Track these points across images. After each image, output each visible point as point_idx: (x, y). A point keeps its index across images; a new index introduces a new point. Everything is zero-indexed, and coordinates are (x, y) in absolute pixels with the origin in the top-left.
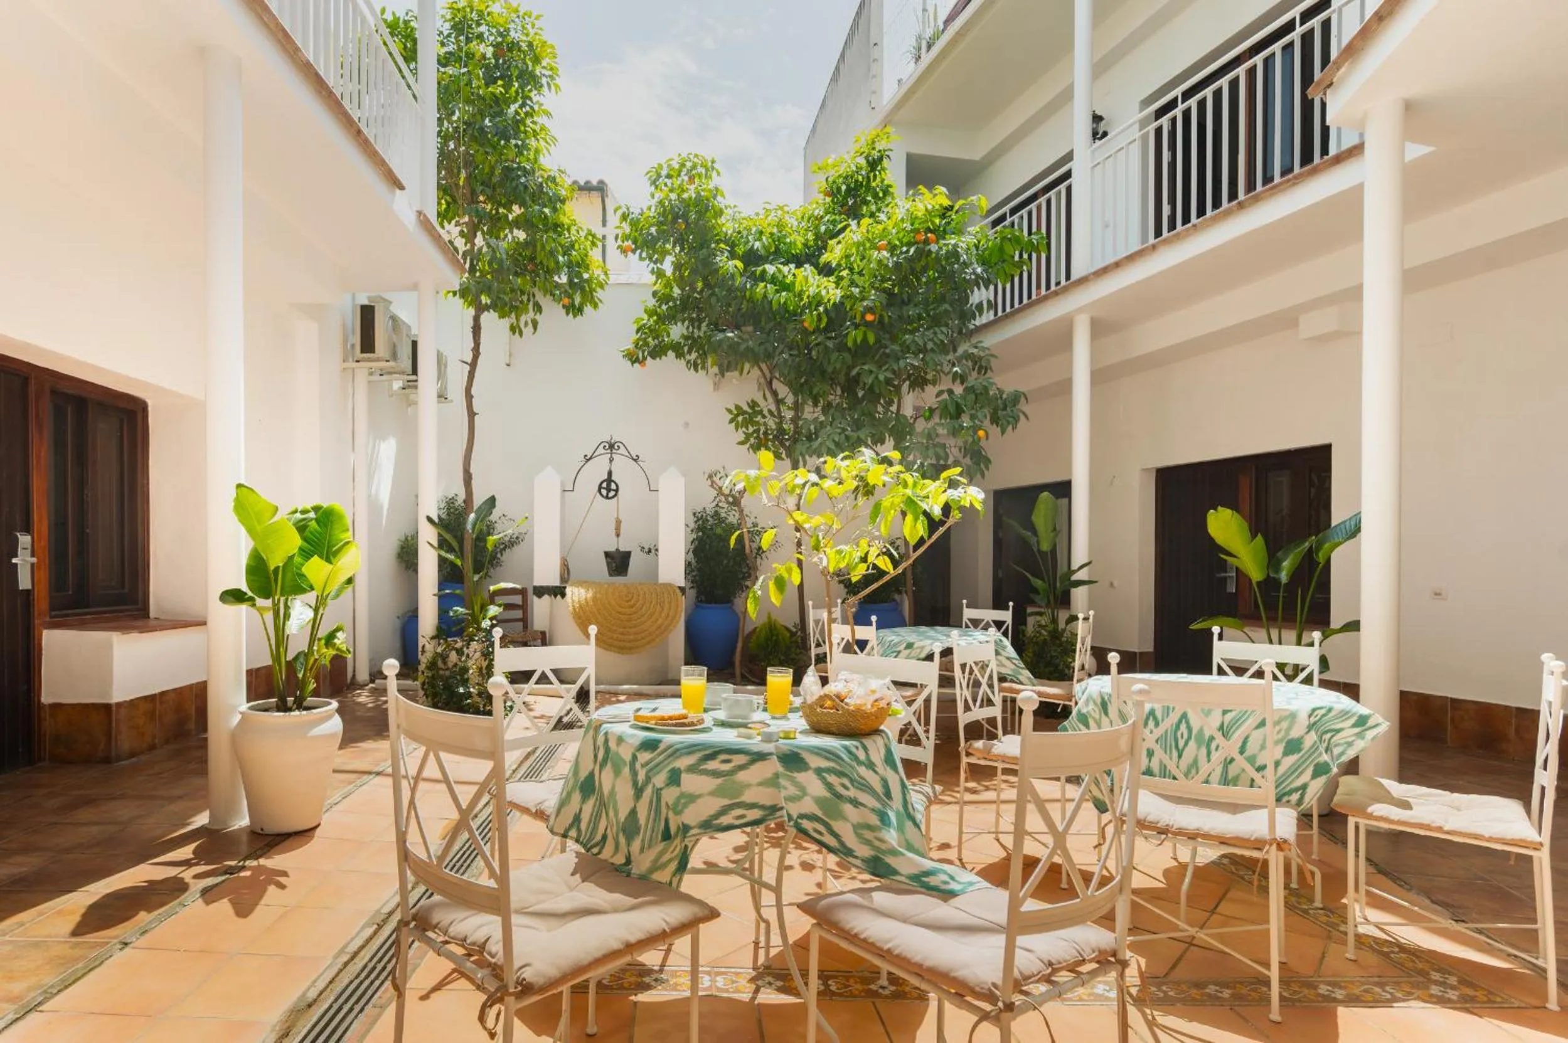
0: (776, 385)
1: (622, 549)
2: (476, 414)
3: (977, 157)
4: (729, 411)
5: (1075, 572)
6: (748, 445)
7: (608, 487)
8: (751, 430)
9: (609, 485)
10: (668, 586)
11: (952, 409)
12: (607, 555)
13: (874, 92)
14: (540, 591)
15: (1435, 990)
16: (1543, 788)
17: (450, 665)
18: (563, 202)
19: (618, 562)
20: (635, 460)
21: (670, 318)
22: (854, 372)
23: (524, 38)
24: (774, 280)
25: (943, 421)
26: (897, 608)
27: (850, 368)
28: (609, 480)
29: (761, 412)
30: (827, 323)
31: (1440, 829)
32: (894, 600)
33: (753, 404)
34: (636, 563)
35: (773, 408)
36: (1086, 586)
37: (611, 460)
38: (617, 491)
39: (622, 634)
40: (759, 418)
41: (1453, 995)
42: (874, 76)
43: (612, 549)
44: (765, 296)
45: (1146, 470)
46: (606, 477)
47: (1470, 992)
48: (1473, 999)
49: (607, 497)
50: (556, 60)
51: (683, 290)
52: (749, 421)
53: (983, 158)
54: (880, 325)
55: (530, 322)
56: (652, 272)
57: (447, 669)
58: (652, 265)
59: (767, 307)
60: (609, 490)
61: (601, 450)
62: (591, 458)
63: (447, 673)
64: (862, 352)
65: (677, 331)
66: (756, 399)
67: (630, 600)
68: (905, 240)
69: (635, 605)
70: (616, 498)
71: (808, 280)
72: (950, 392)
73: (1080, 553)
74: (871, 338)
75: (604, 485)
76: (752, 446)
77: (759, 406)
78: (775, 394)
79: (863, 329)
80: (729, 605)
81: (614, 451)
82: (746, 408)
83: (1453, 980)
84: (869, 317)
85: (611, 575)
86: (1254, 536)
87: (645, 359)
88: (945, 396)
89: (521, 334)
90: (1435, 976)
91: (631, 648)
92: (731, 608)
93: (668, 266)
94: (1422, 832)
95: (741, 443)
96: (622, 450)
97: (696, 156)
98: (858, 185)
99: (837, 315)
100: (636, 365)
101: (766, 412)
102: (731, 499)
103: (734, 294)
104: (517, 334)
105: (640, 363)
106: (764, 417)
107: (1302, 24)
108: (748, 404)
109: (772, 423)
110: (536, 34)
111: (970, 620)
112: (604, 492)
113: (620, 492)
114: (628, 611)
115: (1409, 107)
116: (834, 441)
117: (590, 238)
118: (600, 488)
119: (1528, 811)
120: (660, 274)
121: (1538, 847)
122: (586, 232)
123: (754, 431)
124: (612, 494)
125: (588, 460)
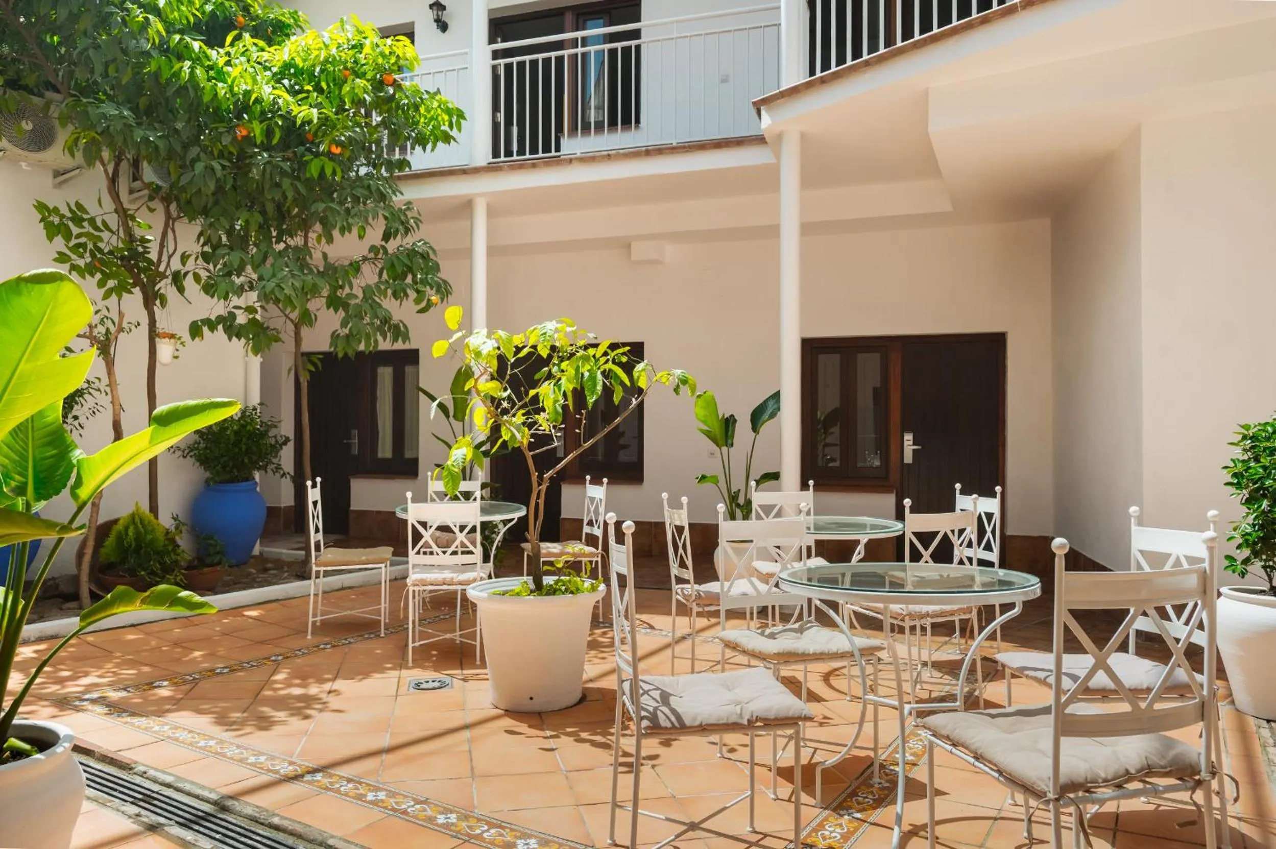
11: (399, 269)
74: (339, 175)
79: (326, 160)
84: (335, 149)
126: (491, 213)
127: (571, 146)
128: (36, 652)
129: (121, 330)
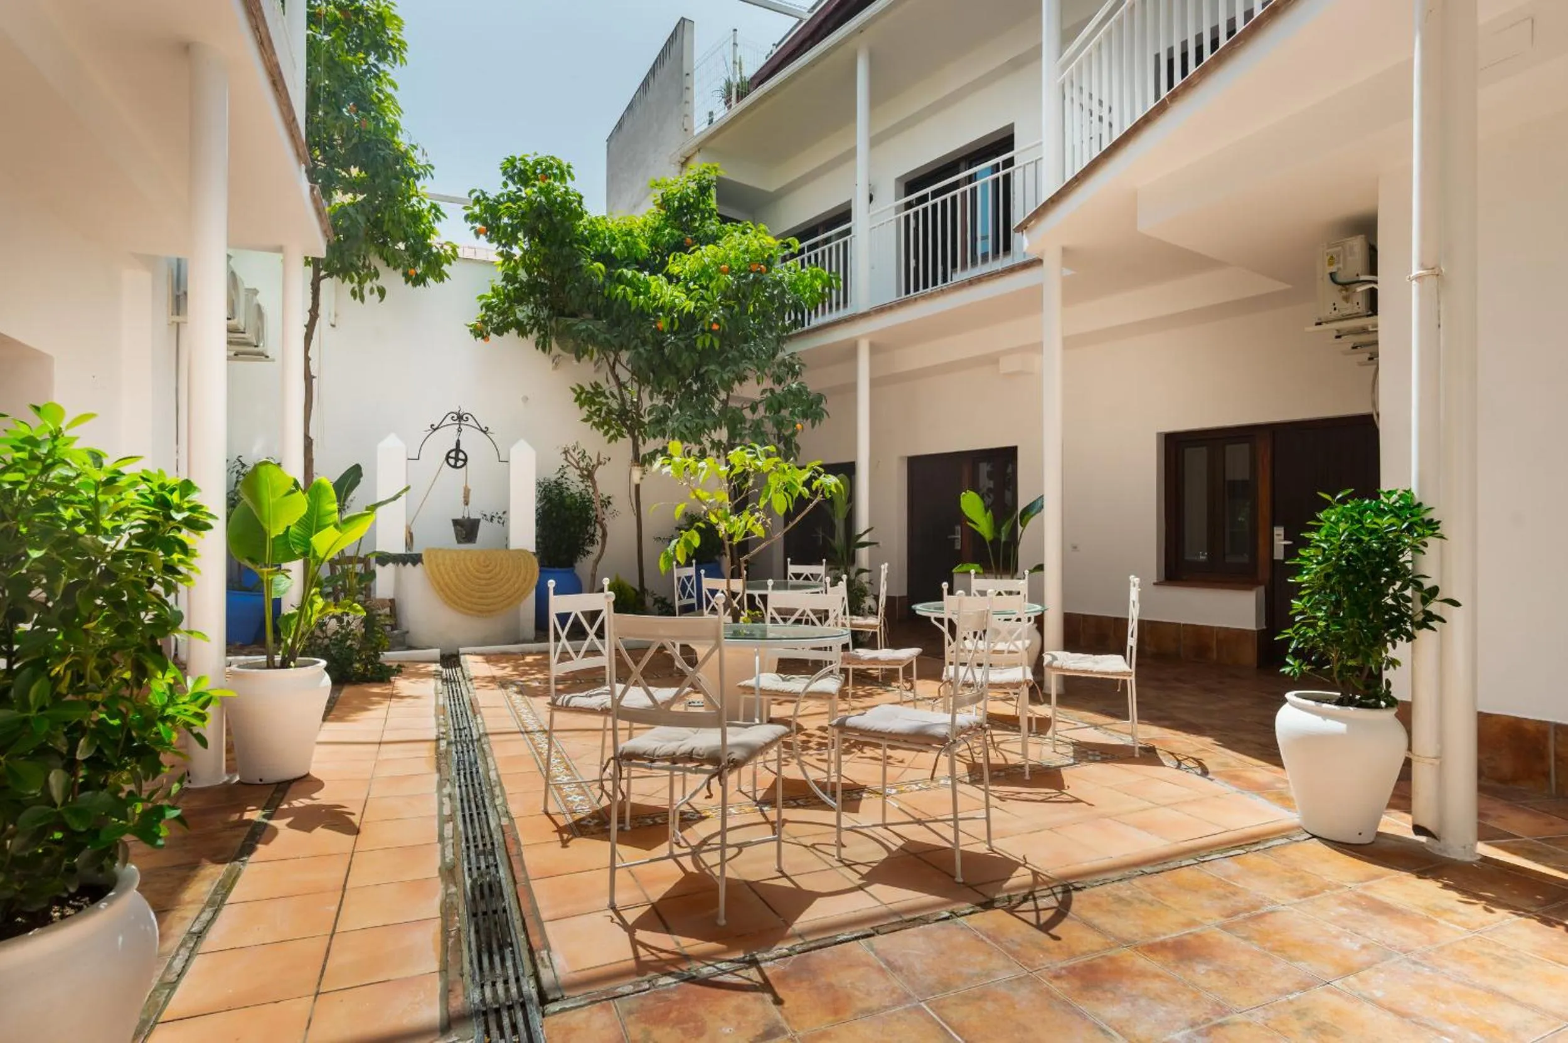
0: (619, 369)
1: (472, 517)
2: (314, 377)
3: (772, 188)
4: (574, 390)
5: (861, 536)
6: (591, 423)
7: (456, 457)
8: (593, 408)
9: (457, 455)
10: (521, 552)
11: (776, 406)
12: (456, 522)
13: (686, 116)
14: (384, 559)
15: (1091, 758)
16: (1131, 647)
17: (329, 633)
18: (417, 177)
19: (466, 530)
20: (485, 432)
21: (518, 298)
22: (702, 371)
23: (375, 8)
24: (630, 283)
25: (768, 414)
26: (718, 565)
27: (700, 366)
28: (458, 449)
29: (603, 394)
30: (679, 326)
31: (1091, 672)
32: (716, 561)
33: (595, 387)
34: (485, 530)
35: (616, 392)
36: (867, 548)
37: (460, 430)
38: (465, 461)
39: (480, 598)
40: (602, 399)
41: (1098, 758)
42: (687, 102)
43: (459, 516)
44: (624, 296)
45: (901, 458)
46: (454, 447)
47: (1105, 756)
48: (1107, 758)
49: (455, 466)
50: (401, 33)
51: (529, 274)
52: (591, 401)
53: (776, 191)
54: (722, 336)
55: (376, 290)
56: (501, 254)
57: (327, 637)
58: (500, 249)
59: (626, 307)
60: (457, 459)
61: (448, 420)
62: (437, 428)
63: (326, 641)
64: (707, 354)
65: (522, 312)
66: (598, 381)
67: (488, 566)
68: (742, 267)
69: (492, 570)
70: (464, 468)
71: (661, 289)
72: (772, 391)
73: (863, 522)
74: (717, 345)
75: (453, 454)
76: (594, 423)
77: (601, 388)
78: (616, 378)
79: (710, 335)
80: (571, 569)
81: (463, 422)
82: (588, 388)
83: (1097, 753)
84: (715, 327)
85: (459, 542)
86: (986, 511)
87: (489, 334)
88: (768, 394)
89: (362, 299)
90: (1090, 752)
91: (489, 611)
92: (573, 571)
93: (517, 251)
94: (1083, 675)
95: (585, 420)
96: (471, 422)
97: (553, 158)
98: (689, 205)
99: (689, 322)
100: (479, 339)
101: (607, 393)
102: (585, 473)
103: (590, 289)
104: (358, 298)
105: (483, 338)
106: (607, 398)
107: (1004, 168)
108: (591, 384)
109: (615, 405)
110: (386, 6)
111: (793, 574)
112: (452, 461)
113: (468, 463)
114: (488, 576)
115: (1065, 250)
116: (686, 426)
117: (433, 211)
118: (448, 457)
119: (1125, 658)
120: (508, 257)
121: (1130, 674)
122: (429, 205)
123: (597, 410)
124: (460, 463)
125: (435, 430)
126: (874, 349)
127: (960, 276)
128: (535, 659)
129: (599, 463)
